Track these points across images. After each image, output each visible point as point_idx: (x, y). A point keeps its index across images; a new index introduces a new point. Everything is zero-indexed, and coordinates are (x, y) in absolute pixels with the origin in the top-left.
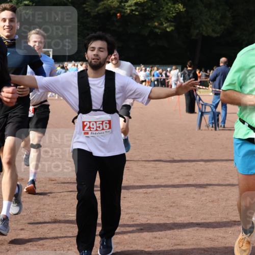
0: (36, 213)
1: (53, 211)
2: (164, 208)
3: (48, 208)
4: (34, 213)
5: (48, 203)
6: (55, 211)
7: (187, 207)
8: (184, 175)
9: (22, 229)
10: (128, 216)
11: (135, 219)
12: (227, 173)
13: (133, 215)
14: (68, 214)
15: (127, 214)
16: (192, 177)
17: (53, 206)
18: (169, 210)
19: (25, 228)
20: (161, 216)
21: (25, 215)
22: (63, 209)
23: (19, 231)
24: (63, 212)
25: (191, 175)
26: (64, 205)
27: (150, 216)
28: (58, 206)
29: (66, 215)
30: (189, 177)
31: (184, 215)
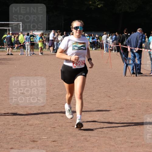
0: (20, 137)
1: (32, 135)
2: (107, 131)
3: (28, 133)
4: (19, 136)
5: (28, 129)
6: (33, 135)
7: (123, 130)
8: (118, 108)
9: (11, 148)
10: (83, 138)
11: (88, 139)
12: (148, 106)
13: (86, 137)
14: (42, 137)
15: (82, 136)
16: (124, 110)
17: (31, 132)
18: (111, 133)
19: (13, 147)
20: (106, 137)
21: (12, 138)
22: (38, 134)
23: (10, 150)
24: (38, 136)
25: (123, 108)
26: (38, 130)
27: (98, 137)
28: (35, 131)
29: (41, 137)
30: (122, 109)
31: (121, 136)
